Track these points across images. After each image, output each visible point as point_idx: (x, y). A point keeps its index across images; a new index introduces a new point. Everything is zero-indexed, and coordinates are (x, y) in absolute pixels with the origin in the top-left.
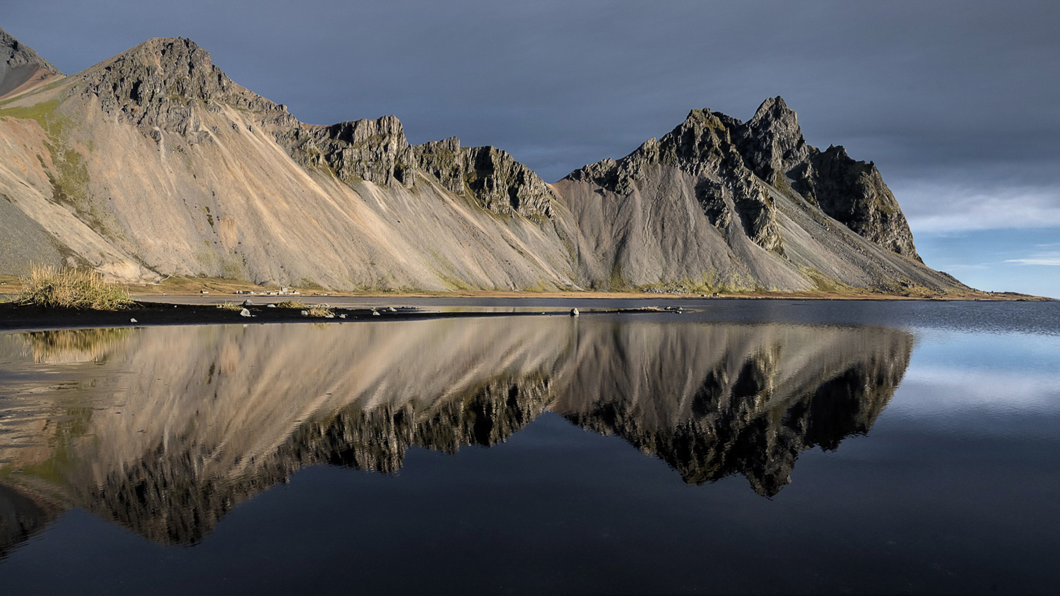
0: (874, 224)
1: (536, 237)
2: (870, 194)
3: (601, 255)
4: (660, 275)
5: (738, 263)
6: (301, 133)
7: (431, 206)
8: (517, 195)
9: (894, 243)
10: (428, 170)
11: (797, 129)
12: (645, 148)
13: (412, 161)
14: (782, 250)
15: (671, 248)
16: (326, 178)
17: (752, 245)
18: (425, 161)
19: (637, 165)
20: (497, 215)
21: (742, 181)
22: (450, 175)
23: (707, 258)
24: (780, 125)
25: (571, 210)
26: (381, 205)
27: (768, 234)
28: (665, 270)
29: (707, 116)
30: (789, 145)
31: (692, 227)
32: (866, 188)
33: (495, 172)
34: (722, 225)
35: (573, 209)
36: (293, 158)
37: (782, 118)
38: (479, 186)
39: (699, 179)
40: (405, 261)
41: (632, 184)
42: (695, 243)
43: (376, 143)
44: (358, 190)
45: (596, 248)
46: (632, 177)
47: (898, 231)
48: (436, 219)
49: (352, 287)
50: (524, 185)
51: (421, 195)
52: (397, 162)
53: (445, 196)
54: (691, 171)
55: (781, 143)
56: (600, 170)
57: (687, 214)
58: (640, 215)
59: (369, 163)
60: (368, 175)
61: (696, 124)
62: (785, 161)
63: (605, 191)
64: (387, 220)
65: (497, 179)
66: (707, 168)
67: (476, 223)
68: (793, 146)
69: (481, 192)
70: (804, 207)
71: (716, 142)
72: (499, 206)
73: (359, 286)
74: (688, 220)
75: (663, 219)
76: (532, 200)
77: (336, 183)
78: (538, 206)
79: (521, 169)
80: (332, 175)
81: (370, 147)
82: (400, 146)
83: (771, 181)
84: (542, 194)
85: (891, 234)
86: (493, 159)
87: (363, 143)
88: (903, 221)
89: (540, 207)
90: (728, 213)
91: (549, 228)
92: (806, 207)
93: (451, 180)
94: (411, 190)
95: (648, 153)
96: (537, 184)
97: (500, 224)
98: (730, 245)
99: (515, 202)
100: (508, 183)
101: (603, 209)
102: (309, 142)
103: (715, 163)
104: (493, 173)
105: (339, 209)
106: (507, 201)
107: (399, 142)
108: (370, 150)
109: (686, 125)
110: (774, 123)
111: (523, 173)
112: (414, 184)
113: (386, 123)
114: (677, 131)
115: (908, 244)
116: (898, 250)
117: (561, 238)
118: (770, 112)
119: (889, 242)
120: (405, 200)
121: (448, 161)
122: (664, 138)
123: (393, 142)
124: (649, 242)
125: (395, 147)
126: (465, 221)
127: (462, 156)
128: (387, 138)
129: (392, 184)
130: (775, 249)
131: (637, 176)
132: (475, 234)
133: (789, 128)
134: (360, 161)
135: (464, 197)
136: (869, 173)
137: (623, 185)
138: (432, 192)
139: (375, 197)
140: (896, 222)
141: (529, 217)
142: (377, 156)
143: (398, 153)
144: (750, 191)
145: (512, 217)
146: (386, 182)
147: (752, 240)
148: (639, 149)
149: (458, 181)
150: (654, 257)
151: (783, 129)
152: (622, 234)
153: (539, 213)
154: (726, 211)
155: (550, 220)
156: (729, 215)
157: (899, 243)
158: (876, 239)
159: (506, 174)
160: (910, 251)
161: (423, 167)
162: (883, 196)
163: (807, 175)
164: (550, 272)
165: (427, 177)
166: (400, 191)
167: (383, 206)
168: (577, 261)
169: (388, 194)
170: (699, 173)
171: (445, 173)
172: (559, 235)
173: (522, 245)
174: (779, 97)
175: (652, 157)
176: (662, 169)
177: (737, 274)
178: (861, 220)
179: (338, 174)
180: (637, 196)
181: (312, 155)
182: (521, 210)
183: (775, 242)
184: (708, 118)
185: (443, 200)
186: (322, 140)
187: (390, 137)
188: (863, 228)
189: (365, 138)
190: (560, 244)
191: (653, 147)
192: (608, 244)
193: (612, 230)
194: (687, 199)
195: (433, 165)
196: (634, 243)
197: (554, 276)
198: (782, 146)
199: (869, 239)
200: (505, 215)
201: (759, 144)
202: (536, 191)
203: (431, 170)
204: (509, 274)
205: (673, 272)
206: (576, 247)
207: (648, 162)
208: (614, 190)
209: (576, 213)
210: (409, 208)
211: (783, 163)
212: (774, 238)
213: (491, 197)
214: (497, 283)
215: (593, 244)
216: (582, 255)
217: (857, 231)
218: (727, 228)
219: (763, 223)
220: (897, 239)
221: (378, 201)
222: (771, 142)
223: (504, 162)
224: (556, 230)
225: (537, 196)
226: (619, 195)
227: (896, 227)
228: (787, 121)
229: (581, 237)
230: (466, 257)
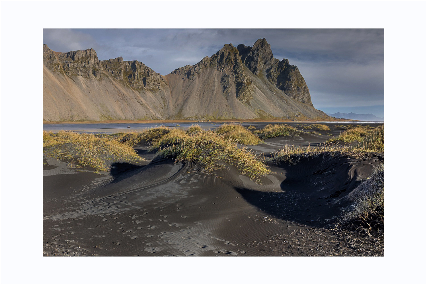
0: (294, 91)
1: (151, 98)
2: (293, 79)
3: (177, 105)
4: (197, 113)
5: (228, 108)
6: (52, 56)
7: (106, 86)
8: (146, 81)
9: (302, 99)
10: (109, 71)
11: (270, 52)
12: (204, 61)
13: (101, 67)
14: (249, 102)
15: (204, 102)
16: (60, 75)
17: (237, 101)
18: (108, 67)
19: (200, 68)
20: (136, 89)
21: (239, 74)
22: (118, 73)
23: (217, 106)
24: (263, 50)
25: (169, 87)
26: (83, 86)
27: (244, 96)
28: (199, 111)
29: (231, 47)
30: (266, 59)
31: (215, 93)
32: (292, 76)
33: (137, 71)
34: (227, 92)
35: (170, 86)
36: (47, 67)
37: (264, 47)
38: (130, 77)
39: (223, 73)
40: (86, 109)
41: (196, 75)
42: (214, 100)
43: (84, 60)
44: (74, 80)
45: (176, 102)
46: (197, 73)
47: (304, 94)
48: (107, 91)
49: (58, 119)
50: (149, 76)
51: (103, 81)
52: (94, 68)
53: (114, 82)
54: (221, 70)
55: (263, 58)
56: (185, 70)
57: (214, 88)
58: (196, 88)
59: (81, 68)
60: (80, 73)
61: (225, 51)
62: (265, 65)
63: (185, 78)
64: (85, 92)
65: (137, 74)
66: (227, 69)
67: (125, 93)
68: (268, 59)
69: (130, 80)
70: (267, 85)
71: (232, 58)
72: (137, 85)
73: (62, 119)
74: (214, 91)
75: (204, 90)
76: (152, 83)
77: (65, 77)
78: (155, 85)
79: (148, 70)
80: (64, 73)
81: (82, 62)
82: (95, 61)
83: (256, 74)
84: (157, 80)
85: (301, 95)
86: (137, 66)
87: (79, 60)
88: (306, 90)
89: (156, 86)
90: (230, 87)
91: (158, 94)
92: (268, 85)
93: (118, 75)
94: (99, 79)
95: (205, 63)
96: (155, 76)
97: (136, 93)
98: (227, 101)
99: (145, 83)
100: (143, 76)
101: (182, 86)
102: (54, 60)
103: (230, 67)
104: (136, 72)
105: (63, 88)
106: (141, 83)
107: (95, 60)
108: (82, 63)
109: (221, 51)
110: (260, 50)
111: (149, 72)
112: (100, 77)
113: (89, 52)
114: (218, 53)
115: (308, 99)
116: (304, 102)
117: (162, 98)
118: (260, 45)
119: (300, 98)
120: (95, 84)
121: (117, 67)
122: (212, 56)
123: (92, 60)
124: (197, 100)
125: (93, 62)
126: (120, 92)
127: (124, 65)
128: (89, 58)
129: (90, 77)
130: (247, 102)
131: (199, 72)
132: (123, 97)
133: (267, 51)
134: (77, 68)
135: (123, 82)
136: (294, 70)
137: (192, 76)
138: (108, 80)
139: (82, 83)
140: (303, 91)
141: (150, 90)
142: (84, 66)
143: (94, 64)
144: (241, 78)
145: (142, 90)
146: (88, 76)
147: (237, 99)
148: (201, 61)
149: (121, 76)
150: (196, 106)
151: (264, 52)
152: (187, 96)
153: (155, 88)
154: (229, 87)
155: (159, 91)
156: (230, 88)
157: (304, 99)
158: (294, 98)
159: (142, 72)
160: (309, 102)
161: (106, 70)
162: (299, 80)
163: (272, 71)
164: (152, 112)
165: (108, 74)
166: (94, 80)
167: (84, 86)
168: (166, 108)
169: (88, 81)
170: (224, 71)
171: (115, 72)
172: (162, 97)
173: (144, 101)
174: (264, 38)
175: (206, 64)
176: (210, 69)
177: (227, 112)
178: (289, 90)
179: (66, 73)
180: (197, 81)
181: (56, 65)
182: (147, 87)
183: (247, 99)
184: (231, 48)
185: (112, 83)
186: (62, 59)
187: (90, 58)
188: (289, 93)
189: (79, 58)
190: (161, 101)
191: (207, 60)
192: (180, 101)
193: (184, 95)
194: (216, 82)
195: (111, 69)
196: (191, 100)
197: (154, 114)
198: (264, 59)
199: (292, 97)
200: (140, 89)
201: (253, 59)
202: (154, 79)
203: (110, 71)
204: (133, 113)
205: (202, 112)
206: (168, 102)
207: (205, 66)
208: (188, 78)
209: (171, 88)
210: (96, 87)
211: (264, 66)
212: (246, 98)
213: (134, 82)
214: (127, 117)
215: (175, 101)
216: (169, 105)
217: (286, 94)
218: (229, 94)
219: (242, 92)
220: (304, 97)
221: (83, 84)
222: (258, 57)
223: (141, 67)
224: (161, 95)
225: (155, 81)
226: (190, 80)
227: (303, 92)
228: (266, 49)
229: (171, 98)
230: (116, 107)
